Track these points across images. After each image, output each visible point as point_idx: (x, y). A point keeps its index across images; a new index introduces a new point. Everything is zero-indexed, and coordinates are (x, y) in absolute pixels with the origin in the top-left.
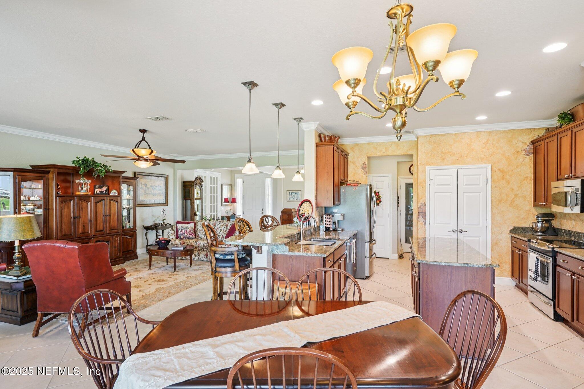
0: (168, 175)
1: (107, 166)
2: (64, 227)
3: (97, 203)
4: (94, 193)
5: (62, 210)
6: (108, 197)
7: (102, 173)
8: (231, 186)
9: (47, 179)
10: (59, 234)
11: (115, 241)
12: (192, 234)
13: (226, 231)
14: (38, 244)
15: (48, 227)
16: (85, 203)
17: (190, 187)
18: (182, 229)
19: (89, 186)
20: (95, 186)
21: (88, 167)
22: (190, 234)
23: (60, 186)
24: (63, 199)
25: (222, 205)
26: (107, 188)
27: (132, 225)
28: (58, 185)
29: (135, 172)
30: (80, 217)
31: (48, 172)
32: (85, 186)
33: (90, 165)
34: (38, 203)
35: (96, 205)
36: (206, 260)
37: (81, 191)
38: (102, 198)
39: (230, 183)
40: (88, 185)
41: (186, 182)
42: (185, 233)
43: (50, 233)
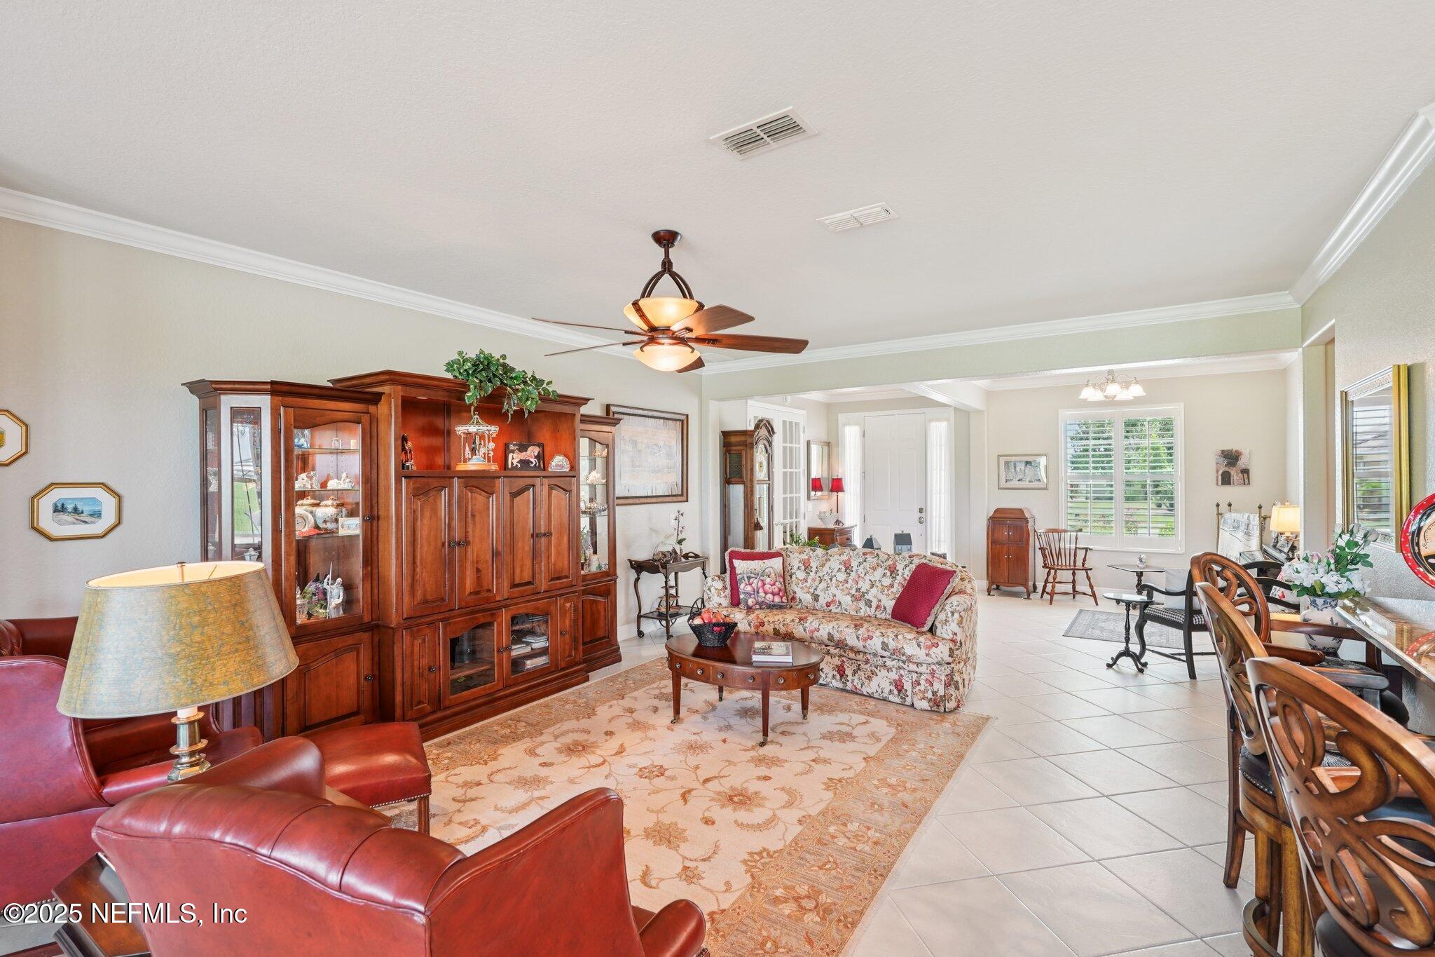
0: (687, 416)
1: (542, 381)
2: (423, 574)
3: (514, 495)
4: (504, 466)
5: (415, 520)
6: (544, 477)
7: (528, 399)
8: (829, 446)
9: (374, 420)
10: (406, 598)
11: (564, 612)
12: (781, 594)
13: (892, 586)
14: (178, 829)
15: (375, 577)
16: (480, 497)
17: (742, 448)
18: (749, 578)
19: (492, 445)
20: (507, 446)
21: (490, 381)
22: (774, 594)
23: (410, 444)
24: (416, 485)
25: (809, 498)
26: (538, 449)
27: (605, 562)
28: (404, 439)
29: (607, 405)
30: (467, 543)
31: (376, 399)
32: (480, 444)
33: (494, 375)
34: (350, 499)
35: (512, 501)
36: (840, 685)
37: (470, 459)
38: (529, 481)
39: (824, 438)
40: (489, 442)
41: (729, 435)
42: (761, 590)
43: (381, 596)
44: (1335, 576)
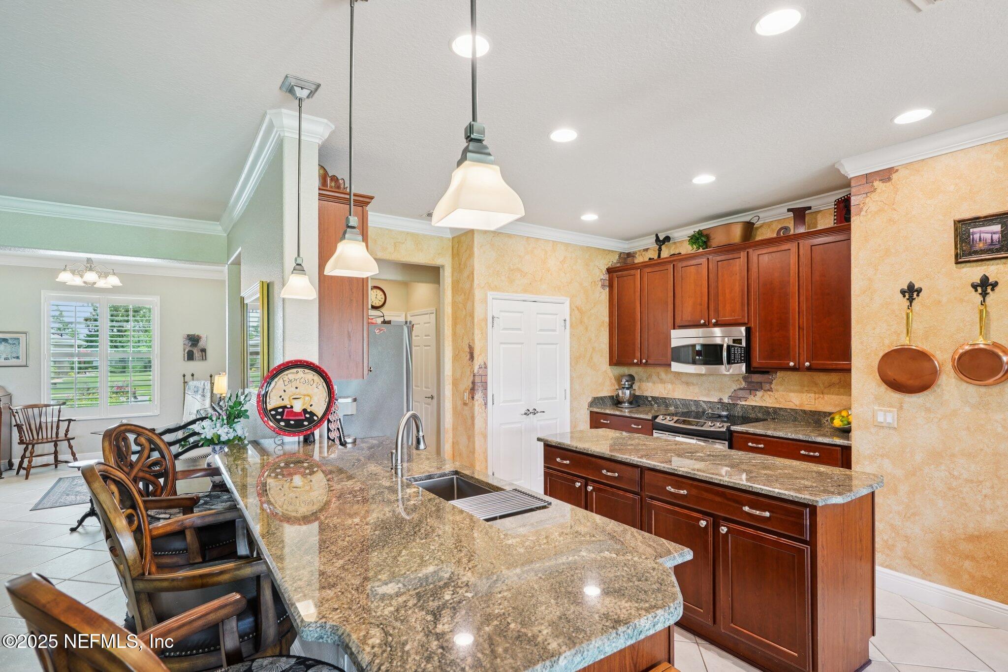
44: (226, 429)
